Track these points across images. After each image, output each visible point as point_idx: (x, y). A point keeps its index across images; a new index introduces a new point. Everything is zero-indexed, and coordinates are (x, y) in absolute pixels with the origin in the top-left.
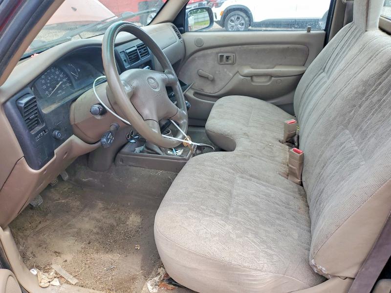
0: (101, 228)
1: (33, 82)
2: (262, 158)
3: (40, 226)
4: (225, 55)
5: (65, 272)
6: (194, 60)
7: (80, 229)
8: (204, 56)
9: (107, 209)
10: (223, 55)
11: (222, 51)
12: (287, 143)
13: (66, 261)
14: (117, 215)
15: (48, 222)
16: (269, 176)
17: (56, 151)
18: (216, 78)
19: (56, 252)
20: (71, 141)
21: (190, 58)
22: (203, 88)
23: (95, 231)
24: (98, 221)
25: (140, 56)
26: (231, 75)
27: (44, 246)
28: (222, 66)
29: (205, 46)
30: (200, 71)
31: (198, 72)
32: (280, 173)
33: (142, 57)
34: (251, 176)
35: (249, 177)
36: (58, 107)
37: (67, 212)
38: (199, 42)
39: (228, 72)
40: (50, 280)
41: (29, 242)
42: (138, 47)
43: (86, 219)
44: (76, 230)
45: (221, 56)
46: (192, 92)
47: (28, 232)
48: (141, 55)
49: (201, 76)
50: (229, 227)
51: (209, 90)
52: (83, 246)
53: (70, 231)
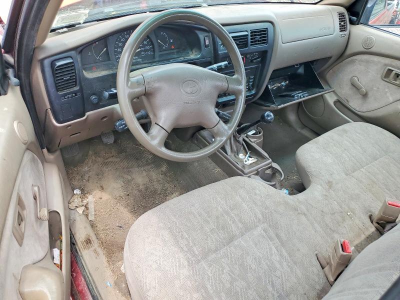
0: (147, 188)
1: (82, 47)
2: (316, 225)
3: (110, 160)
4: (396, 71)
5: (93, 206)
6: (353, 62)
7: (133, 179)
8: (367, 62)
9: (166, 175)
10: (393, 71)
11: (394, 64)
12: (377, 225)
13: (101, 198)
14: (167, 185)
15: (117, 160)
16: (298, 250)
17: (87, 114)
18: (370, 94)
19: (102, 187)
20: (113, 109)
21: (350, 59)
22: (349, 100)
23: (141, 187)
24: (151, 181)
25: (249, 43)
26: (391, 99)
27: (100, 176)
28: (386, 83)
29: (373, 50)
30: (355, 78)
31: (351, 79)
32: (320, 256)
33: (251, 45)
34: (278, 236)
35: (273, 236)
36: (107, 76)
37: (137, 159)
38: (368, 42)
39: (388, 94)
40: (78, 206)
41: (94, 167)
42: (252, 33)
43: (145, 173)
44: (130, 178)
45: (389, 70)
46: (335, 98)
47: (99, 159)
48: (252, 42)
49: (353, 85)
50: (185, 272)
51: (355, 104)
52: (122, 194)
53: (126, 176)
